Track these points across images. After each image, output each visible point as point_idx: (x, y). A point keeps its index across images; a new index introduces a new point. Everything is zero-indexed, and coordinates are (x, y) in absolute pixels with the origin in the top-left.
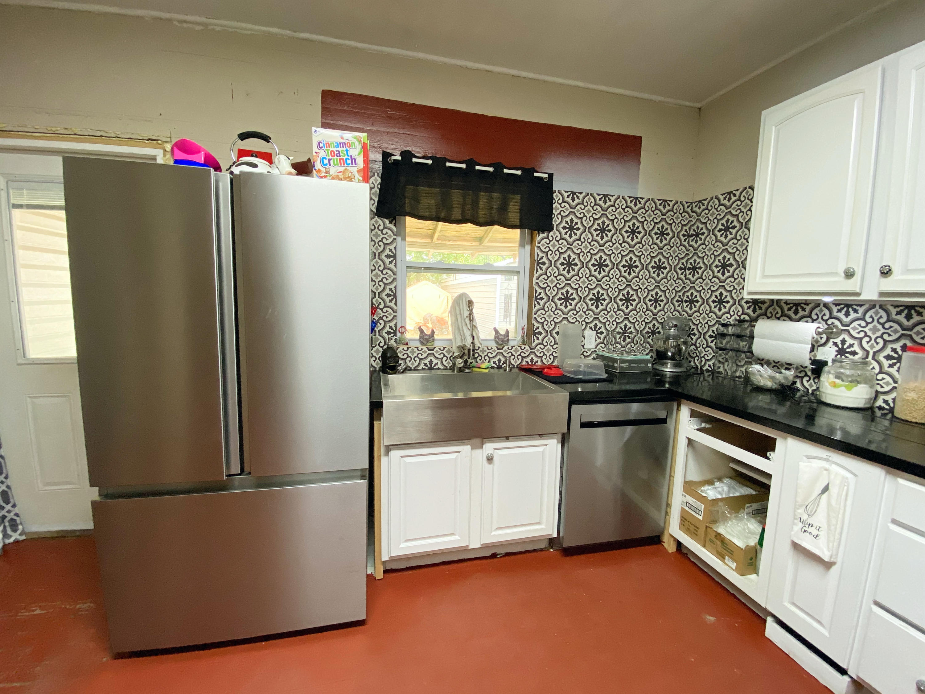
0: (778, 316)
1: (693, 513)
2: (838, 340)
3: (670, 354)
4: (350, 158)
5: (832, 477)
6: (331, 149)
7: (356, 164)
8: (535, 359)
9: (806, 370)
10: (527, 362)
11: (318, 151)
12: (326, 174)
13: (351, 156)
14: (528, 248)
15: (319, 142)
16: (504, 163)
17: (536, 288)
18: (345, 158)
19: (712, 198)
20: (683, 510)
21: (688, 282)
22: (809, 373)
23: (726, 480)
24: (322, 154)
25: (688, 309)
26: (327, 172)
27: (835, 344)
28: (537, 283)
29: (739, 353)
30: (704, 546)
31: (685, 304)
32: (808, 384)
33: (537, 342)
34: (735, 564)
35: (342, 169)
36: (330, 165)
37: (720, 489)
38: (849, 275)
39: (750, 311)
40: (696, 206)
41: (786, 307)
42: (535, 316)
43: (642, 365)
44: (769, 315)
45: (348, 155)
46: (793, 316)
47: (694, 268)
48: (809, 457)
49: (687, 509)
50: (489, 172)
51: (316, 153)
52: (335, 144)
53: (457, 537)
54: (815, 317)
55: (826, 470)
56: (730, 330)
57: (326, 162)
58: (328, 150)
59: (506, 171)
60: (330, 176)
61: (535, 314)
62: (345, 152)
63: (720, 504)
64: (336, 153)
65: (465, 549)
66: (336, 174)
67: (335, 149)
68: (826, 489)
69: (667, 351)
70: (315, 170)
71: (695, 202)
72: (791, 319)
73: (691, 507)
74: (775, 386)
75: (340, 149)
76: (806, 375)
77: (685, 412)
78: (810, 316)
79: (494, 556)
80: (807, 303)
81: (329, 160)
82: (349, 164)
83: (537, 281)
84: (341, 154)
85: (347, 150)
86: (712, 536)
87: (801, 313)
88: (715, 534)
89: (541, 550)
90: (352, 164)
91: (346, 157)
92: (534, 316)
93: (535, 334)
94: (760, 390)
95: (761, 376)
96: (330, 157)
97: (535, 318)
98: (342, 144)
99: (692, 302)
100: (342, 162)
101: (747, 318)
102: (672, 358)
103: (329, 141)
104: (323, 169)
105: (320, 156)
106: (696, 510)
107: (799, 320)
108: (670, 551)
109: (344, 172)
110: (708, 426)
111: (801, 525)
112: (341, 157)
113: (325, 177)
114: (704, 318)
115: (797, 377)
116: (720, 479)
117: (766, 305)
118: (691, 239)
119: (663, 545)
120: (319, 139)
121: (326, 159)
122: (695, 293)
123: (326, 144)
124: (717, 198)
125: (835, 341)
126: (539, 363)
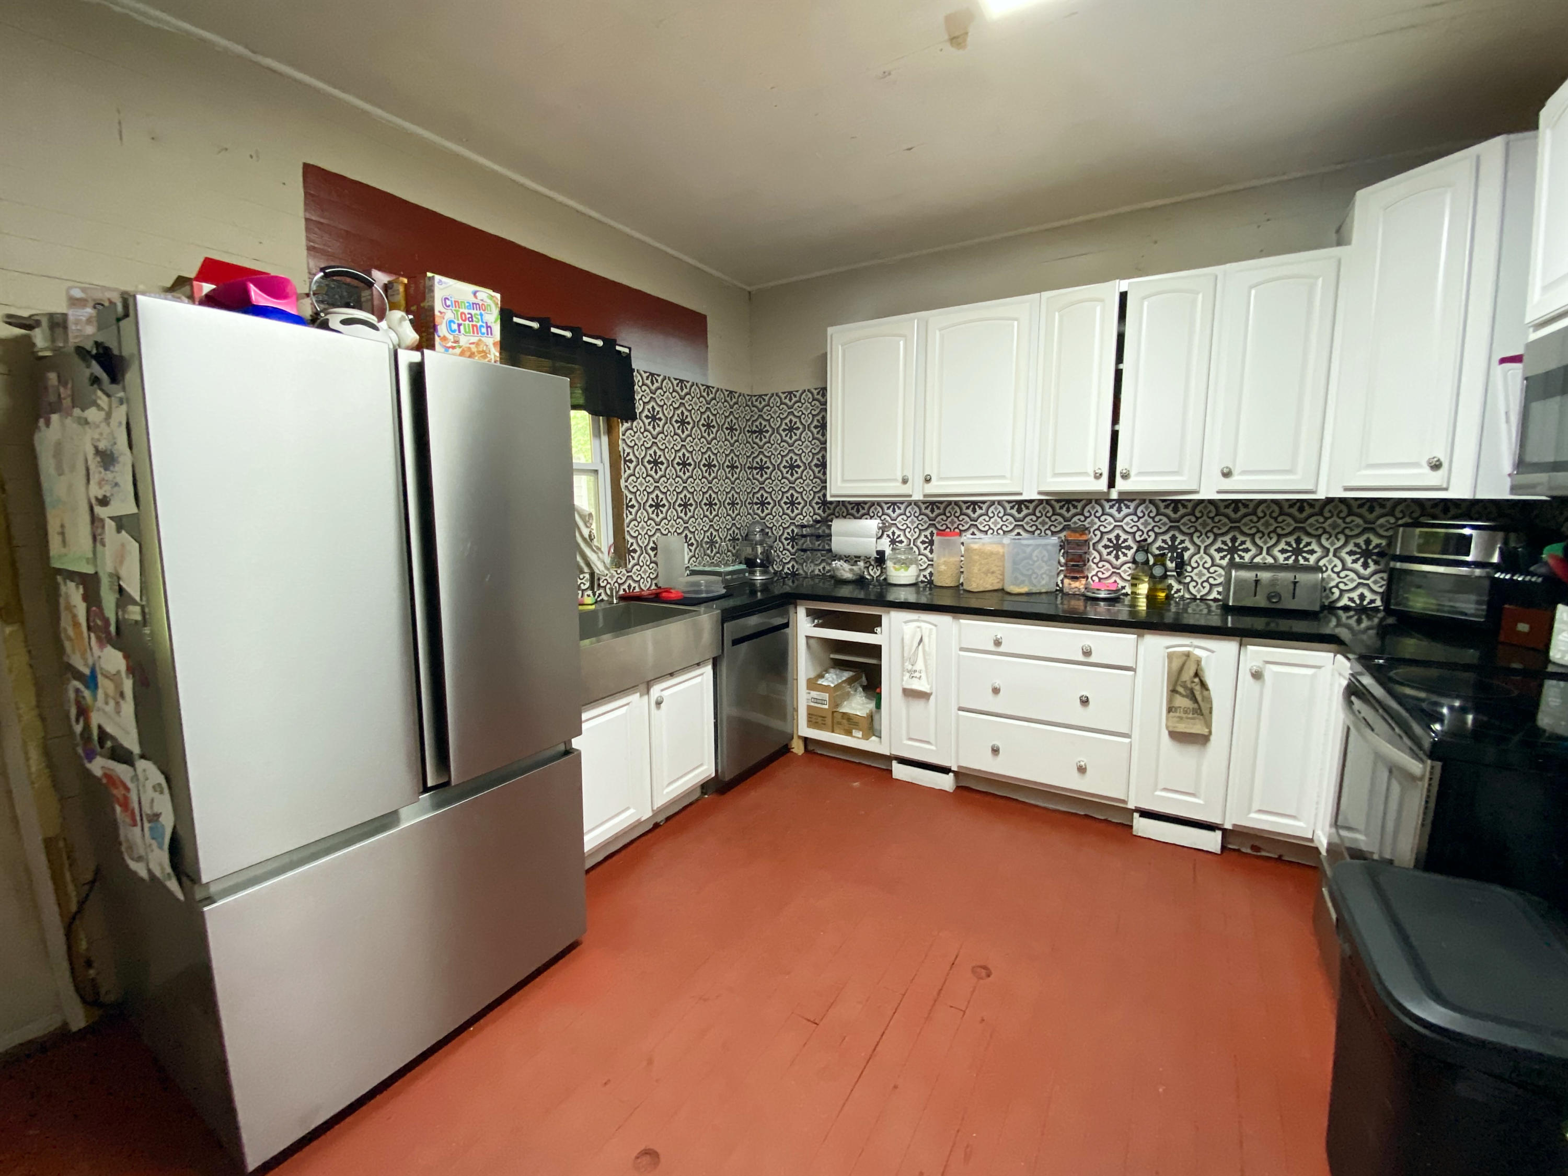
0: (844, 514)
1: (819, 706)
2: (890, 533)
3: (759, 561)
4: (484, 325)
5: (924, 631)
6: (461, 310)
7: (491, 334)
8: (633, 585)
9: (870, 560)
10: (624, 590)
11: (443, 310)
12: (454, 345)
13: (486, 323)
14: (605, 439)
15: (446, 299)
16: (584, 331)
17: (626, 492)
18: (478, 325)
19: (773, 395)
20: (809, 707)
21: (757, 483)
22: (873, 563)
23: (832, 670)
24: (449, 315)
25: (759, 512)
26: (456, 342)
27: (888, 536)
28: (626, 486)
29: (815, 553)
30: (833, 732)
31: (756, 507)
32: (875, 572)
33: (633, 562)
34: (861, 733)
35: (475, 339)
36: (460, 332)
37: (830, 679)
38: (905, 481)
39: (820, 512)
40: (756, 400)
41: (849, 507)
42: (628, 529)
43: (741, 575)
44: (837, 515)
45: (482, 322)
46: (855, 514)
47: (762, 468)
48: (906, 622)
49: (812, 704)
50: (564, 336)
51: (440, 312)
52: (467, 304)
53: (632, 811)
54: (872, 515)
55: (919, 627)
56: (805, 531)
57: (455, 327)
58: (457, 311)
59: (585, 339)
60: (460, 347)
61: (628, 527)
62: (479, 317)
63: (844, 685)
64: (468, 316)
65: (639, 823)
66: (468, 345)
67: (466, 311)
68: (921, 640)
69: (756, 557)
70: (439, 336)
71: (755, 396)
72: (855, 518)
73: (816, 700)
74: (854, 578)
75: (473, 312)
76: (871, 565)
77: (801, 612)
78: (868, 514)
79: (656, 826)
80: (865, 503)
81: (459, 325)
82: (484, 334)
83: (627, 484)
84: (474, 319)
85: (481, 315)
86: (838, 717)
87: (862, 512)
88: (841, 715)
89: (697, 800)
90: (488, 334)
91: (480, 323)
92: (626, 529)
93: (630, 552)
94: (845, 582)
95: (844, 570)
96: (461, 322)
97: (628, 531)
98: (475, 305)
99: (763, 504)
100: (476, 329)
101: (819, 518)
102: (762, 565)
103: (460, 298)
104: (451, 337)
105: (446, 317)
106: (822, 702)
107: (860, 518)
108: (800, 754)
109: (477, 344)
110: (820, 621)
111: (908, 675)
112: (474, 323)
113: (453, 348)
114: (778, 521)
115: (865, 567)
116: (827, 671)
117: (834, 505)
118: (755, 436)
119: (792, 752)
120: (446, 293)
121: (454, 323)
122: (765, 495)
123: (455, 302)
124: (777, 395)
125: (888, 533)
126: (637, 590)
